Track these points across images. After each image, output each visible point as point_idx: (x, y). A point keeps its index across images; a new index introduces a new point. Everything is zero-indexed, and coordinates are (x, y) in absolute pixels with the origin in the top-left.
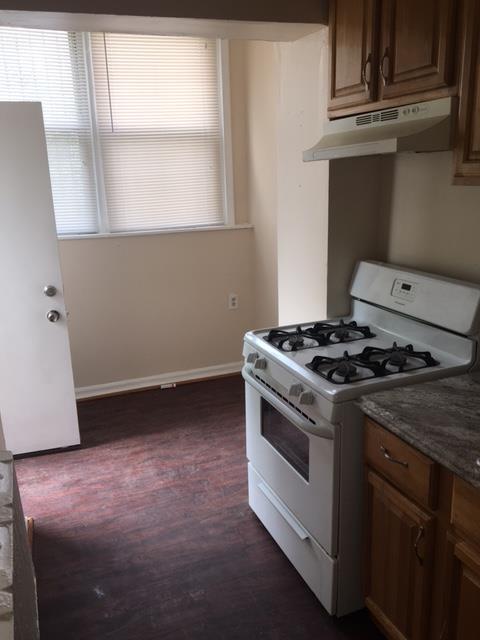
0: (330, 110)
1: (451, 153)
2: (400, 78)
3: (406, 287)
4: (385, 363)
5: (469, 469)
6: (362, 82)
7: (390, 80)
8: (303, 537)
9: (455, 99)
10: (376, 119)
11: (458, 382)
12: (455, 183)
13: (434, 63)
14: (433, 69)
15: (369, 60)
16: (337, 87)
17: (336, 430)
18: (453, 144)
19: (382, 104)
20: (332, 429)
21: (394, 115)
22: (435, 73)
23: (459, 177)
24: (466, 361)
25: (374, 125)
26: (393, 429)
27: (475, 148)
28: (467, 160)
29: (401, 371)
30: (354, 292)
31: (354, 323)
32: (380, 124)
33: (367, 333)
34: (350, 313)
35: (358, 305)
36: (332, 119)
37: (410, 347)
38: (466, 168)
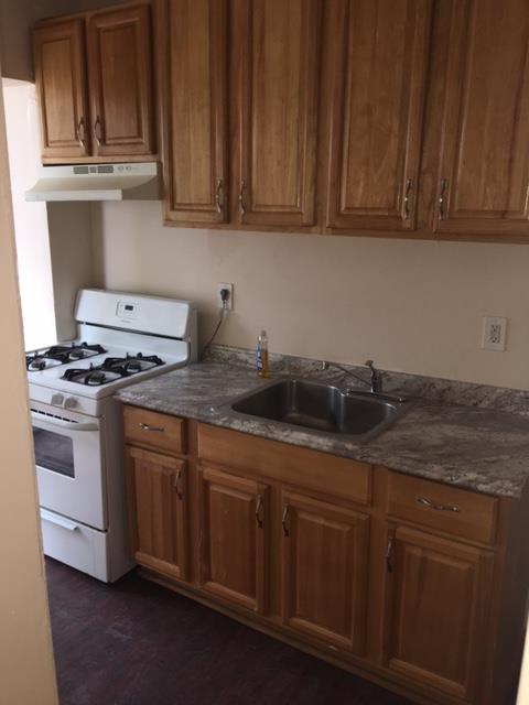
0: (44, 157)
1: (160, 202)
2: (112, 142)
3: (129, 308)
4: (126, 368)
5: (207, 414)
6: (77, 138)
7: (103, 140)
8: (72, 528)
9: (159, 164)
10: (93, 171)
11: (183, 372)
12: (165, 225)
13: (140, 135)
14: (140, 140)
15: (82, 122)
16: (50, 139)
17: (101, 422)
18: (161, 197)
19: (95, 159)
20: (97, 421)
21: (111, 170)
22: (142, 143)
23: (168, 222)
24: (185, 358)
25: (91, 175)
26: (149, 406)
27: (178, 200)
28: (173, 209)
29: (140, 371)
30: (79, 318)
31: (85, 343)
32: (96, 175)
33: (99, 349)
34: (77, 336)
35: (84, 328)
36: (45, 165)
37: (140, 354)
38: (174, 215)
